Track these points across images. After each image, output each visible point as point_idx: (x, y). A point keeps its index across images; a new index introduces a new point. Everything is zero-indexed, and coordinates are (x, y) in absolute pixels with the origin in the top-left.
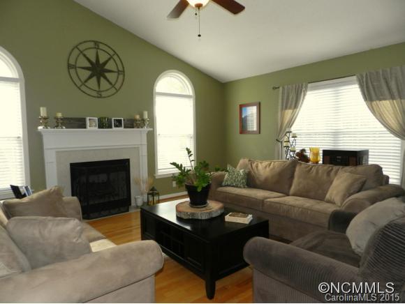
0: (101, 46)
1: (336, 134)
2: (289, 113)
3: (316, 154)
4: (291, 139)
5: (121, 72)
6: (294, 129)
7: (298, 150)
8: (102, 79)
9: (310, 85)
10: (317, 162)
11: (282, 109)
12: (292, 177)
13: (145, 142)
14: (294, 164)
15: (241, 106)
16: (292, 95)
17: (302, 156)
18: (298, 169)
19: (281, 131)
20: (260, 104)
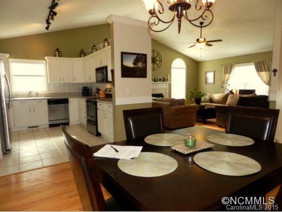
0: (155, 52)
1: (246, 84)
2: (227, 76)
3: (237, 92)
4: (228, 86)
5: (161, 61)
6: (228, 82)
7: (230, 90)
8: (155, 64)
9: (236, 65)
10: (237, 94)
11: (224, 74)
12: (227, 99)
13: (168, 87)
14: (228, 95)
15: (206, 73)
16: (229, 69)
17: (231, 92)
18: (229, 96)
19: (223, 83)
20: (215, 72)
